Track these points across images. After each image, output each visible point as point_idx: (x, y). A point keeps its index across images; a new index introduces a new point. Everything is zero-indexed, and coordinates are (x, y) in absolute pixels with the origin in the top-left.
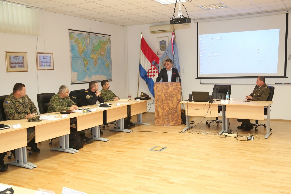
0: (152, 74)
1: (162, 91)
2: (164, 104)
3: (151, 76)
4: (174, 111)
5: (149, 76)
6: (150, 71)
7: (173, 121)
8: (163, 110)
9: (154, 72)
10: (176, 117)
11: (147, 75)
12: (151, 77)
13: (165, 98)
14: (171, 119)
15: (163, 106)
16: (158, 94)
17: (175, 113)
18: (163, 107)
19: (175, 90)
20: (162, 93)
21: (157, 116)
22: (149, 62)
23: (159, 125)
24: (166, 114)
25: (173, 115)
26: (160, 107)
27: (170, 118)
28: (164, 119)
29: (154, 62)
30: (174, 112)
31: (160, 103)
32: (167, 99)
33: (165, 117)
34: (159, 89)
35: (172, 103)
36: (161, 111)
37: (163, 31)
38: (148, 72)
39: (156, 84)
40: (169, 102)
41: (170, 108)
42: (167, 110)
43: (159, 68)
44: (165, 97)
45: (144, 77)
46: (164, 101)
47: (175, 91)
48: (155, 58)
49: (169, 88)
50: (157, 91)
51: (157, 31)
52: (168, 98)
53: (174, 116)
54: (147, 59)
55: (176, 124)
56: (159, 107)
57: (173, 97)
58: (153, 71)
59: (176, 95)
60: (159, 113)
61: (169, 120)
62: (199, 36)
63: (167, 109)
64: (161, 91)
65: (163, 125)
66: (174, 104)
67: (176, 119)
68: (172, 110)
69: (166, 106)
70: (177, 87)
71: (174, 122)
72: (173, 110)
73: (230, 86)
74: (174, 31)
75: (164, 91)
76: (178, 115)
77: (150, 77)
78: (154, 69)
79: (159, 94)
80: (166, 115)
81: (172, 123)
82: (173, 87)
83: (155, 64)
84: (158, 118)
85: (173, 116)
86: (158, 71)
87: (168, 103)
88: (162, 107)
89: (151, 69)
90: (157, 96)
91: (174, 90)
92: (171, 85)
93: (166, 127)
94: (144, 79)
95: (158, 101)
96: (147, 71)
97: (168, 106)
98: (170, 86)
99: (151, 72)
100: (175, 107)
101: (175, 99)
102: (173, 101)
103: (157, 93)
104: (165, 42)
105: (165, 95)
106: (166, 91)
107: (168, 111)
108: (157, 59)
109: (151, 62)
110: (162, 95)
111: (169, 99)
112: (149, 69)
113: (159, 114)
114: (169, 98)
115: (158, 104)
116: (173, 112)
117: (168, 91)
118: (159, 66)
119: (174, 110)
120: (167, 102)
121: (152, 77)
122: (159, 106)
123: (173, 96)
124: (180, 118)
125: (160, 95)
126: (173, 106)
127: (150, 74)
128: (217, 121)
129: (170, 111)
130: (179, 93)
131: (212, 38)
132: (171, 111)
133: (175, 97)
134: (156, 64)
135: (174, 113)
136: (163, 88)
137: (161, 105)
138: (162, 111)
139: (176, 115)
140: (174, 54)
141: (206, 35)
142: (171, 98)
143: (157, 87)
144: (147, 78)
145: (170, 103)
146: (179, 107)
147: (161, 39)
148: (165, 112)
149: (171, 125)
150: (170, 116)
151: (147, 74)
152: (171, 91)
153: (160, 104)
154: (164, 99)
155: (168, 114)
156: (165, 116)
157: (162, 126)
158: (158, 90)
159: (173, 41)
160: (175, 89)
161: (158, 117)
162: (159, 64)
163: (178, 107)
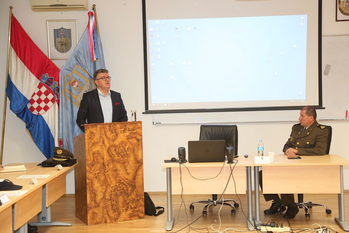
0: (43, 105)
1: (103, 142)
2: (106, 173)
3: (39, 109)
4: (128, 186)
5: (32, 109)
6: (36, 98)
7: (126, 210)
8: (104, 187)
9: (46, 101)
10: (134, 200)
11: (29, 108)
12: (40, 113)
13: (108, 158)
14: (123, 207)
15: (105, 177)
16: (94, 150)
17: (131, 191)
18: (106, 180)
19: (130, 140)
20: (103, 148)
21: (92, 201)
22: (34, 78)
23: (95, 222)
24: (111, 195)
25: (128, 195)
26: (99, 180)
27: (120, 205)
28: (106, 207)
29: (46, 76)
30: (130, 188)
31: (98, 171)
32: (113, 160)
33: (109, 203)
34: (96, 138)
35: (125, 168)
36: (100, 189)
37: (66, 6)
38: (32, 101)
39: (89, 128)
40: (118, 166)
41: (120, 182)
42: (113, 185)
43: (59, 91)
44: (110, 156)
45: (21, 113)
46: (108, 165)
47: (130, 142)
48: (48, 68)
49: (117, 135)
50: (91, 142)
51: (51, 6)
52: (116, 157)
53: (129, 198)
54: (27, 71)
55: (134, 216)
56: (96, 181)
57: (127, 156)
58: (43, 97)
59: (134, 151)
60: (96, 195)
61: (118, 209)
62: (149, 22)
63: (114, 183)
64: (101, 144)
65: (106, 222)
66: (129, 171)
67: (133, 206)
68: (124, 184)
69: (111, 177)
70: (134, 133)
71: (130, 212)
72: (126, 184)
73: (236, 127)
74: (93, 9)
75: (106, 142)
76: (137, 195)
77: (35, 112)
78: (46, 93)
79: (96, 149)
80: (111, 197)
81: (124, 215)
82: (127, 133)
83: (49, 83)
84: (94, 205)
85: (126, 200)
86: (58, 98)
87: (117, 170)
88: (102, 179)
89: (39, 94)
90: (92, 155)
91: (128, 138)
92: (121, 128)
93: (113, 225)
94: (21, 118)
95: (93, 166)
96: (29, 98)
97: (116, 176)
98: (120, 132)
99: (39, 101)
100: (130, 177)
101: (132, 158)
102: (126, 164)
103: (92, 148)
104: (67, 33)
105: (109, 150)
106: (112, 143)
107: (116, 189)
108: (54, 71)
109: (39, 77)
110: (102, 151)
111: (118, 162)
112: (34, 94)
113: (96, 197)
114: (119, 158)
115: (94, 173)
116: (127, 190)
117: (116, 143)
118: (60, 87)
119: (129, 184)
120: (113, 167)
121: (42, 112)
122: (96, 177)
123: (127, 154)
124: (142, 202)
125: (98, 153)
126: (126, 176)
127: (35, 105)
128: (215, 202)
129: (120, 187)
130: (139, 145)
131: (176, 29)
132: (122, 188)
133: (132, 155)
134: (51, 83)
135: (129, 191)
136: (104, 136)
137: (100, 174)
138: (103, 189)
139: (133, 196)
140: (95, 59)
141: (163, 21)
142: (122, 159)
143: (92, 133)
144: (29, 115)
145: (120, 170)
146: (140, 176)
147: (58, 26)
148: (109, 190)
149: (122, 219)
150: (121, 199)
151: (29, 106)
152: (122, 143)
153: (98, 173)
154: (107, 161)
155: (116, 195)
156: (110, 200)
157: (103, 225)
158: (93, 141)
159: (93, 33)
160: (132, 138)
161: (93, 203)
162: (58, 81)
163: (137, 177)
